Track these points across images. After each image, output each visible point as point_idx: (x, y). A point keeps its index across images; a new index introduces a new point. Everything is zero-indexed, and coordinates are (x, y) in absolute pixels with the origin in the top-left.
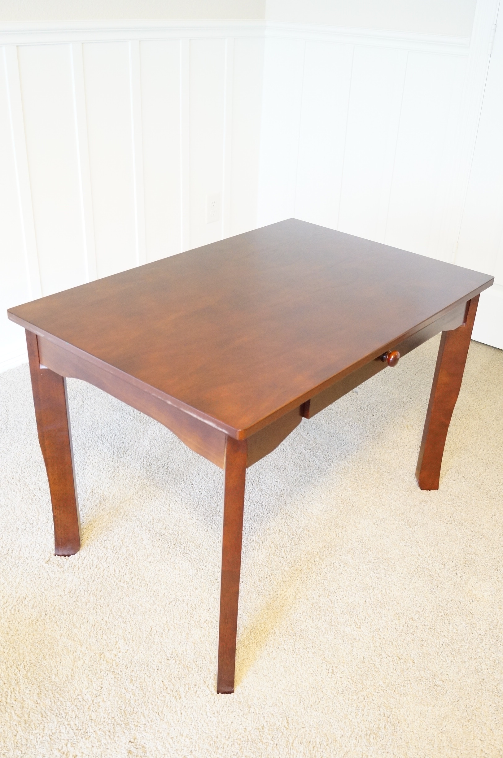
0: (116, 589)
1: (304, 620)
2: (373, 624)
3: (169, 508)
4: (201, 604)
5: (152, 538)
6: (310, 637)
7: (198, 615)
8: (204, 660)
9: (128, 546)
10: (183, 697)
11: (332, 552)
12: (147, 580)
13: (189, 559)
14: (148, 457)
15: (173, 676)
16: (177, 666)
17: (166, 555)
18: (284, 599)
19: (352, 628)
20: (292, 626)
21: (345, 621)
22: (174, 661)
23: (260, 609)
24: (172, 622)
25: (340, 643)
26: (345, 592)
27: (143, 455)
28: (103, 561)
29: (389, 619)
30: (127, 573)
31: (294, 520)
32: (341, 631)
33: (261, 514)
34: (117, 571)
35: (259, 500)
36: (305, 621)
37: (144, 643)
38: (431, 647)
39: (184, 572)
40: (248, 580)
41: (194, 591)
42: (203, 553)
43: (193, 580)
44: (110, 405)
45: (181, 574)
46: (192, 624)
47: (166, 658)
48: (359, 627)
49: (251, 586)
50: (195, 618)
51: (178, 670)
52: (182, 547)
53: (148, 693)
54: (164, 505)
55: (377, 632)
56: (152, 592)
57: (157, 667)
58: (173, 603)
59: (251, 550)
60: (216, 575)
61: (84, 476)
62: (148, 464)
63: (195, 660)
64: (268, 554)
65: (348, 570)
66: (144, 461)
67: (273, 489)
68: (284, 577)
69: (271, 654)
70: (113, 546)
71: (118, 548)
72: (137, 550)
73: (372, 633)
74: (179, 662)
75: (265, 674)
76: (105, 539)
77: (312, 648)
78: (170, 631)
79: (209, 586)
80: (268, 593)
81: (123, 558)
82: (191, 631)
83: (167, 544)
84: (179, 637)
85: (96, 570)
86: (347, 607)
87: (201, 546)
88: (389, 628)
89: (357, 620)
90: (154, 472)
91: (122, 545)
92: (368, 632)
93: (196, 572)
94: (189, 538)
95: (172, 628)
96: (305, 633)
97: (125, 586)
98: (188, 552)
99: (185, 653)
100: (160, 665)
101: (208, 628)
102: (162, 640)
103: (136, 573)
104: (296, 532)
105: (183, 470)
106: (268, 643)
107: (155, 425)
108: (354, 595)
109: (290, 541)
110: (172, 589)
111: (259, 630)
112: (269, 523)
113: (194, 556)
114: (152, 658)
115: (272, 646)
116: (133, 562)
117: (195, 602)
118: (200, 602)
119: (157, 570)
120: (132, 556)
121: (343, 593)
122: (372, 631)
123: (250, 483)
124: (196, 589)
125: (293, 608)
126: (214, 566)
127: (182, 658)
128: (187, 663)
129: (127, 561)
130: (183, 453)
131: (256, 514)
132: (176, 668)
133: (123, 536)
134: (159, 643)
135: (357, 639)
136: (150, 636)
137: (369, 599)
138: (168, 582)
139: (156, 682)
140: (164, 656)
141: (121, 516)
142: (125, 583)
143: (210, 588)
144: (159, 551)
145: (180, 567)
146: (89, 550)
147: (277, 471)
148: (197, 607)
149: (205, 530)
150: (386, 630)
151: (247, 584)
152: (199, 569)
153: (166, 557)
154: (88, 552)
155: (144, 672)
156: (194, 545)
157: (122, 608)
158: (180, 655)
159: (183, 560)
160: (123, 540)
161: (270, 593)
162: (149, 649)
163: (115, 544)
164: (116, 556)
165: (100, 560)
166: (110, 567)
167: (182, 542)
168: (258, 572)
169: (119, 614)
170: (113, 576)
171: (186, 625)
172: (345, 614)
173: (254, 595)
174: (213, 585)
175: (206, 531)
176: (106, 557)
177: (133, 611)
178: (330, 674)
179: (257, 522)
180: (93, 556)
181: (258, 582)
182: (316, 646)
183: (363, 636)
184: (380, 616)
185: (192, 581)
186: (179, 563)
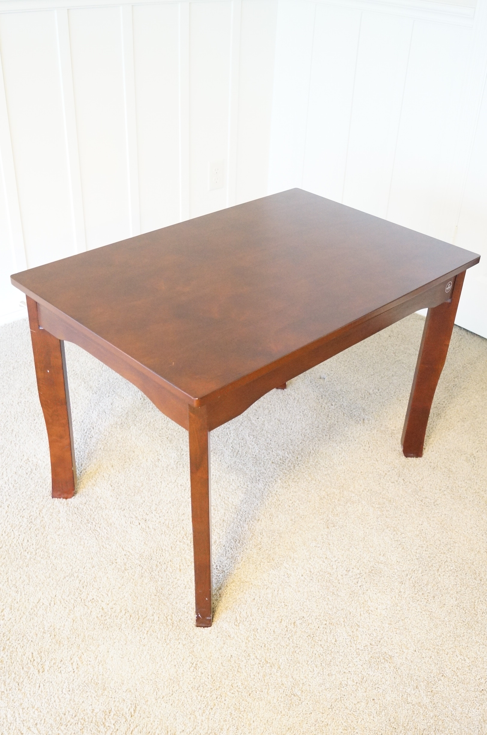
0: (19, 558)
1: (186, 611)
2: (253, 623)
3: (94, 483)
4: (93, 582)
5: (68, 511)
6: (187, 629)
7: (86, 592)
8: (77, 638)
9: (44, 517)
10: (46, 671)
11: (239, 545)
12: (51, 552)
13: (96, 536)
14: (92, 429)
15: (43, 649)
16: (50, 640)
17: (77, 529)
18: (174, 587)
19: (230, 625)
20: (173, 615)
21: (226, 617)
22: (49, 635)
23: (147, 595)
24: (60, 597)
25: (213, 639)
26: (237, 588)
27: (88, 427)
28: (16, 529)
29: (271, 621)
30: (34, 544)
32: (219, 627)
33: (181, 498)
34: (26, 541)
36: (187, 613)
37: (27, 614)
38: (302, 655)
39: (88, 548)
40: (146, 564)
41: (91, 568)
42: (112, 531)
43: (94, 558)
44: (73, 372)
45: (84, 550)
46: (78, 601)
47: (43, 631)
48: (237, 624)
49: (147, 570)
50: (82, 595)
51: (50, 644)
52: (94, 523)
53: (15, 663)
55: (254, 632)
56: (51, 565)
57: (32, 639)
58: (67, 578)
59: (160, 534)
60: (116, 556)
61: (25, 443)
62: (90, 436)
63: (69, 637)
65: (248, 565)
66: (86, 433)
68: (182, 565)
69: (143, 640)
70: (30, 515)
71: (33, 519)
72: (51, 523)
73: (249, 632)
74: (54, 637)
75: (130, 659)
76: (25, 508)
77: (184, 640)
78: (56, 606)
79: (107, 566)
80: (160, 579)
81: (35, 528)
82: (75, 608)
83: (81, 519)
84: (62, 613)
85: (6, 537)
86: (233, 602)
87: (113, 524)
88: (267, 630)
89: (238, 618)
90: (92, 445)
91: (38, 515)
92: (245, 631)
93: (99, 550)
94: (104, 515)
95: (59, 602)
96: (183, 623)
97: (28, 557)
98: (98, 529)
99: (62, 629)
100: (35, 637)
101: (92, 607)
102: (45, 613)
103: (43, 544)
106: (143, 630)
107: (110, 397)
108: (244, 591)
110: (71, 564)
111: (140, 615)
112: (186, 508)
113: (103, 534)
114: (30, 629)
115: (146, 632)
116: (42, 534)
117: (88, 580)
118: (92, 580)
119: (63, 544)
120: (44, 528)
121: (234, 588)
122: (249, 630)
123: (181, 465)
124: (93, 567)
125: (180, 597)
126: (118, 545)
127: (58, 633)
128: (60, 638)
129: (38, 532)
131: (177, 498)
132: (49, 642)
133: (42, 506)
134: (42, 616)
135: (232, 636)
136: (35, 609)
137: (258, 598)
138: (69, 557)
139: (27, 653)
140: (41, 629)
141: (46, 487)
142: (29, 553)
143: (107, 568)
144: (71, 525)
145: (86, 543)
146: (6, 517)
148: (89, 585)
149: (122, 509)
150: (264, 631)
151: (144, 567)
152: (102, 547)
153: (75, 532)
154: (5, 518)
155: (19, 642)
156: (106, 522)
157: (19, 577)
158: (57, 630)
159: (91, 536)
160: (40, 511)
161: (163, 579)
162: (30, 620)
163: (32, 513)
164: (29, 525)
165: (13, 528)
166: (20, 537)
167: (96, 518)
168: (158, 557)
169: (14, 583)
170: (21, 545)
171: (72, 601)
172: (229, 609)
173: (147, 579)
174: (110, 565)
176: (19, 526)
177: (28, 581)
178: (193, 668)
180: (8, 523)
181: (154, 567)
182: (189, 638)
183: (238, 634)
184: (263, 616)
185: (92, 558)
186: (86, 539)
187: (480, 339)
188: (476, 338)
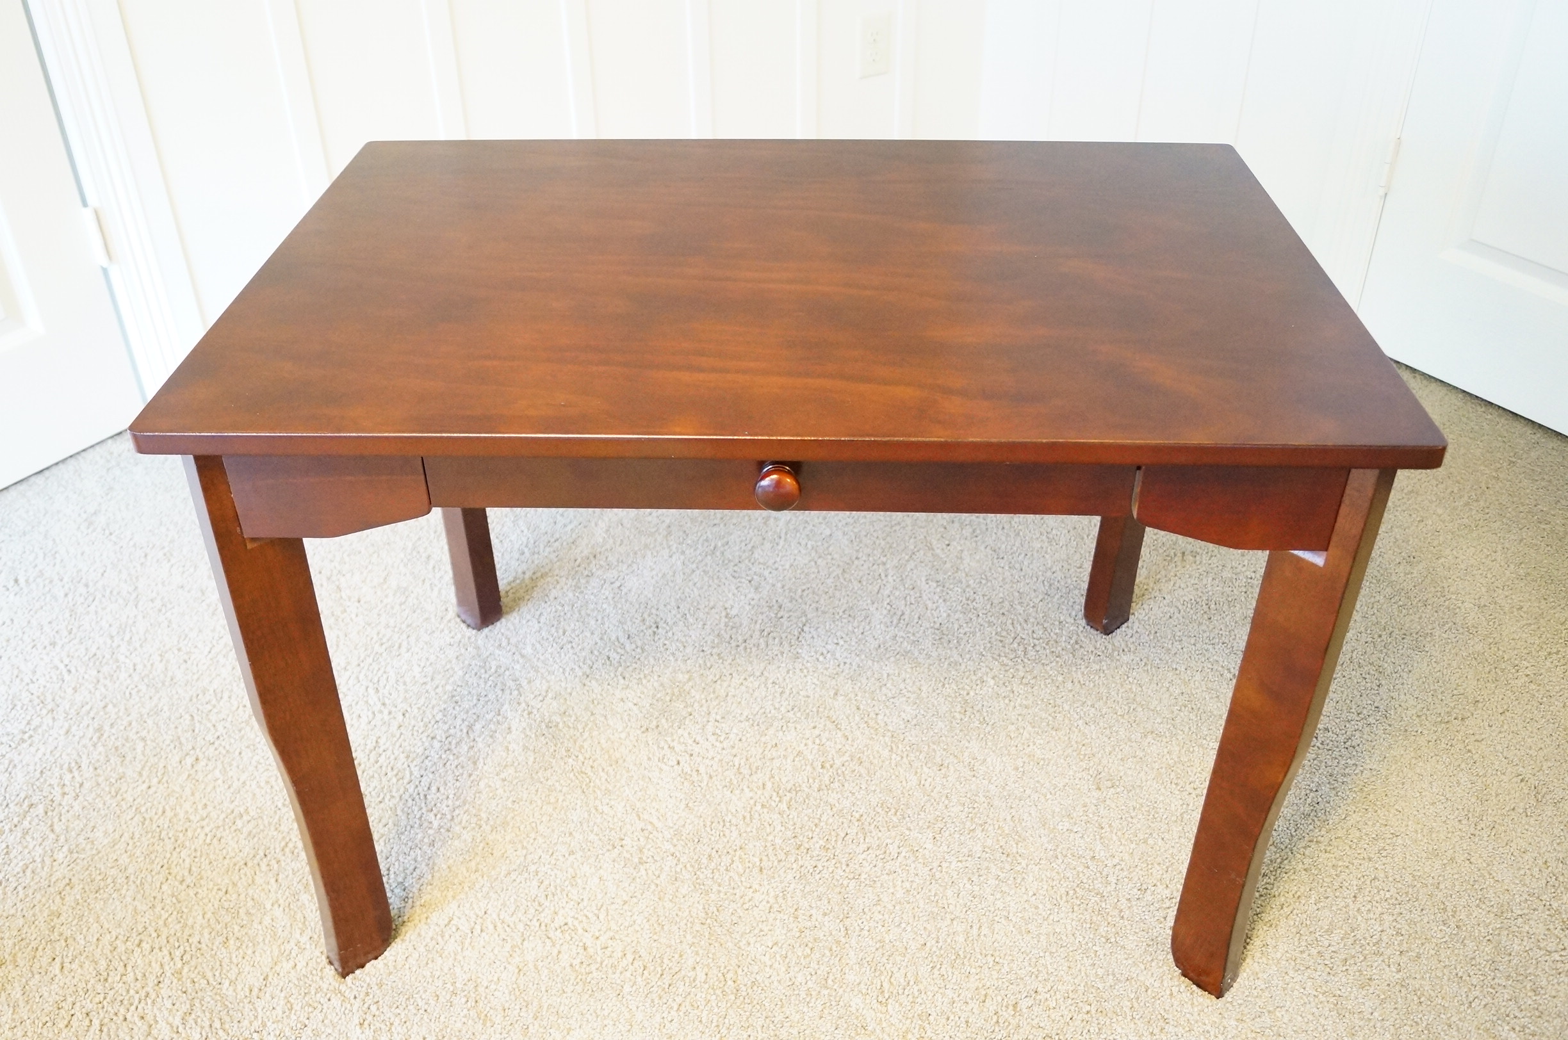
0: (416, 826)
1: (769, 963)
2: (919, 1000)
3: (588, 672)
4: (569, 888)
5: (528, 730)
6: (767, 1005)
7: (552, 909)
8: (524, 1009)
9: (477, 739)
11: (895, 819)
12: (484, 815)
13: (584, 786)
15: (448, 1030)
16: (465, 1011)
17: (543, 769)
18: (746, 906)
19: (867, 1001)
20: (740, 971)
21: (858, 981)
22: (464, 1000)
23: (685, 921)
24: (495, 916)
25: (827, 1032)
26: (886, 916)
28: (415, 763)
29: (961, 998)
30: (451, 796)
31: (840, 734)
32: (841, 1003)
33: (773, 711)
34: (434, 789)
35: (781, 679)
36: (771, 966)
37: (422, 949)
39: (563, 812)
40: (687, 852)
41: (567, 855)
42: (618, 777)
43: (574, 833)
45: (555, 816)
46: (532, 928)
47: (451, 989)
48: (884, 1001)
49: (688, 865)
50: (543, 915)
51: (464, 1020)
52: (581, 757)
54: (581, 664)
55: (920, 1022)
56: (482, 845)
57: (426, 1007)
58: (513, 876)
59: (720, 788)
60: (624, 831)
62: (586, 573)
63: (507, 1006)
64: (752, 802)
65: (913, 866)
66: (579, 566)
67: (821, 659)
68: (765, 858)
69: (668, 1025)
70: (447, 735)
71: (454, 742)
72: (490, 752)
73: (909, 1021)
74: (473, 1004)
76: (438, 719)
77: (759, 1029)
78: (484, 934)
79: (600, 852)
80: (715, 887)
81: (456, 763)
82: (525, 943)
83: (553, 748)
84: (496, 952)
85: (394, 780)
86: (877, 949)
87: (620, 762)
88: (952, 1017)
89: (886, 985)
90: (590, 592)
91: (464, 735)
92: (900, 1017)
93: (586, 815)
94: (603, 741)
95: (491, 927)
96: (760, 991)
97: (436, 824)
98: (589, 770)
99: (493, 987)
100: (433, 1002)
101: (561, 941)
102: (460, 950)
103: (468, 798)
104: (832, 762)
105: (650, 595)
106: (670, 1000)
108: (903, 925)
109: (811, 781)
110: (525, 844)
111: (665, 966)
112: (781, 733)
113: (597, 781)
114: (425, 984)
115: (676, 1007)
116: (470, 775)
117: (558, 881)
118: (567, 883)
119: (511, 799)
120: (475, 763)
121: (881, 917)
122: (910, 1016)
123: (777, 640)
124: (572, 853)
125: (756, 931)
126: (628, 809)
127: (484, 995)
128: (488, 1009)
129: (461, 771)
130: (666, 557)
131: (763, 710)
132: (462, 1014)
133: (475, 717)
134: (453, 955)
135: (870, 1028)
136: (439, 938)
137: (934, 942)
138: (522, 829)
139: (413, 1036)
140: (448, 986)
141: (487, 676)
142: (439, 816)
143: (600, 856)
144: (531, 759)
145: (560, 801)
146: (398, 736)
147: (845, 621)
148: (558, 892)
149: (643, 729)
150: (944, 1021)
151: (682, 859)
152: (594, 811)
153: (540, 774)
154: (395, 739)
155: (398, 1011)
156: (607, 757)
157: (412, 868)
158: (481, 989)
159: (572, 784)
160: (470, 727)
161: (721, 888)
162: (427, 964)
163: (452, 731)
164: (444, 756)
165: (410, 760)
166: (423, 780)
167: (586, 747)
168: (713, 839)
169: (400, 880)
170: (422, 797)
171: (521, 927)
172: (866, 965)
173: (686, 886)
174: (608, 850)
175: (643, 732)
176: (423, 757)
177: (430, 877)
179: (756, 728)
180: (401, 749)
181: (705, 861)
182: (771, 1025)
183: (884, 1025)
184: (942, 986)
185: (571, 834)
186: (561, 791)
187: (1444, 390)
188: (1433, 385)
